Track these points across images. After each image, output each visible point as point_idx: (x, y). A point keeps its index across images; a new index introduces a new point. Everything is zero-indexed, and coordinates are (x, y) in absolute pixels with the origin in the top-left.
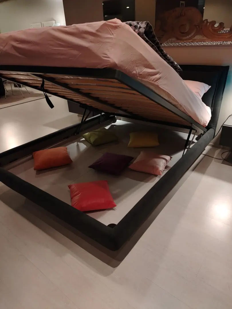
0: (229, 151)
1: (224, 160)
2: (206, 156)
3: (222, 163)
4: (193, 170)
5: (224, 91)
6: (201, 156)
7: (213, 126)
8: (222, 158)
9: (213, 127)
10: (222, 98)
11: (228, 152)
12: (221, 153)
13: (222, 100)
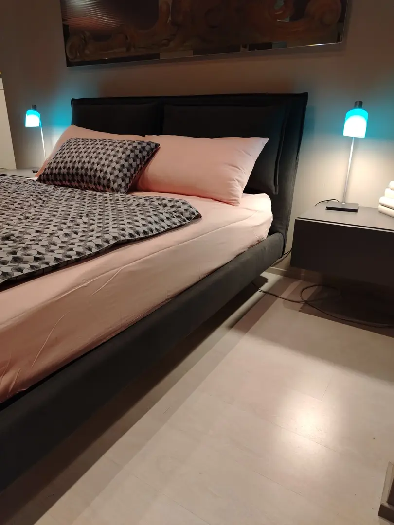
0: (319, 285)
1: (306, 303)
2: (267, 294)
3: (300, 311)
4: (231, 326)
5: (301, 149)
6: (257, 295)
7: (280, 228)
8: (301, 300)
9: (280, 230)
10: (297, 163)
11: (317, 287)
12: (301, 290)
13: (296, 168)
